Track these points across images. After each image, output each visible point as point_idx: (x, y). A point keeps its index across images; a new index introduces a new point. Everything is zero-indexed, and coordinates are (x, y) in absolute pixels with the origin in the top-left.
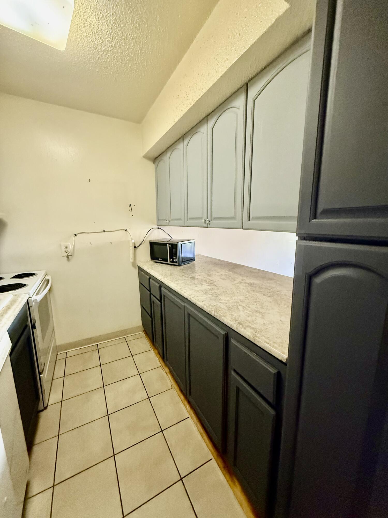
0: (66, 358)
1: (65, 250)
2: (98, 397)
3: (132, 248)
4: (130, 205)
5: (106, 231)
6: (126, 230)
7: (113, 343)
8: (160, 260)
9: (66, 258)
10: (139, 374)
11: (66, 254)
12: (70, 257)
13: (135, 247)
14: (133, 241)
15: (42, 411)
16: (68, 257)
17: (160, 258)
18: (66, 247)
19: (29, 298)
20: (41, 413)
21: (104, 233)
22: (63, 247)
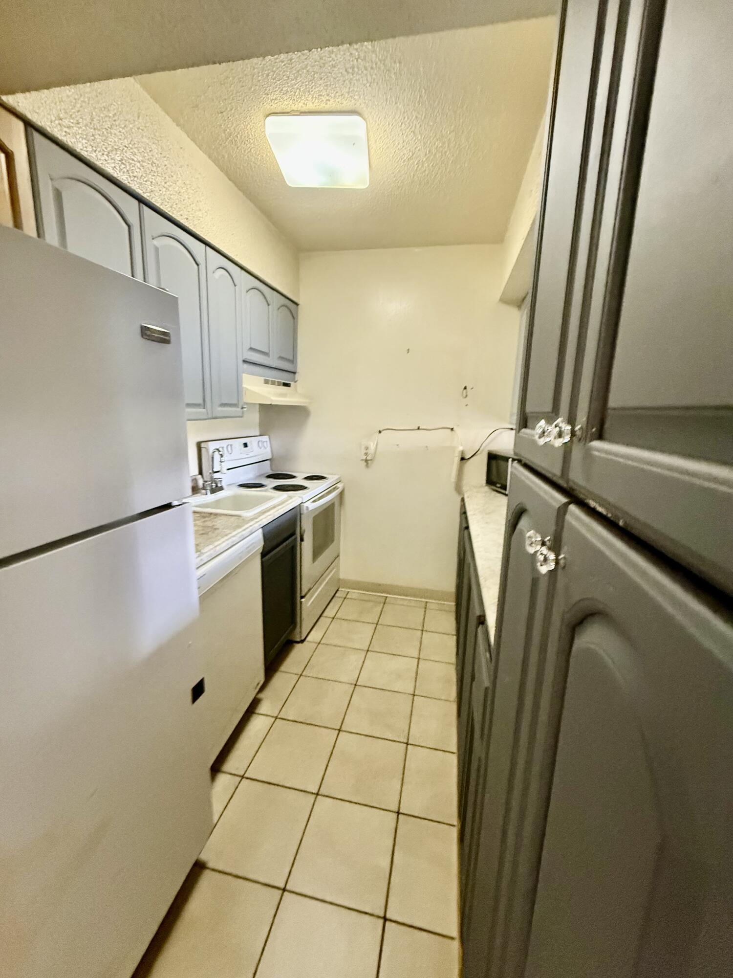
0: (345, 598)
1: (365, 451)
2: (355, 659)
3: (457, 460)
4: (465, 388)
5: (421, 429)
6: (452, 429)
7: (405, 603)
8: (499, 488)
9: (364, 463)
10: (419, 659)
11: (364, 457)
12: (369, 462)
13: (463, 459)
14: (461, 448)
15: (298, 642)
16: (366, 461)
17: (499, 483)
18: (367, 448)
19: (302, 503)
20: (295, 644)
21: (418, 431)
22: (363, 447)
